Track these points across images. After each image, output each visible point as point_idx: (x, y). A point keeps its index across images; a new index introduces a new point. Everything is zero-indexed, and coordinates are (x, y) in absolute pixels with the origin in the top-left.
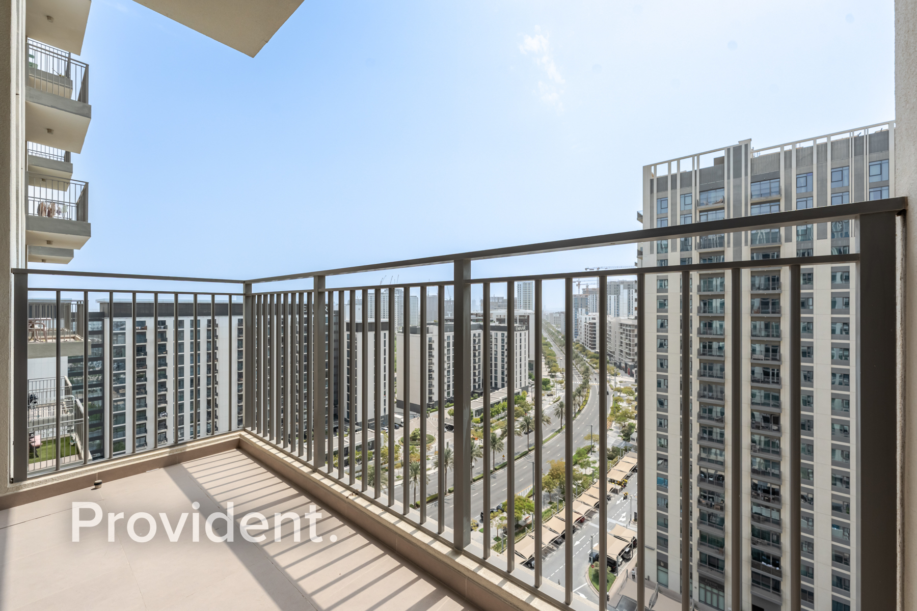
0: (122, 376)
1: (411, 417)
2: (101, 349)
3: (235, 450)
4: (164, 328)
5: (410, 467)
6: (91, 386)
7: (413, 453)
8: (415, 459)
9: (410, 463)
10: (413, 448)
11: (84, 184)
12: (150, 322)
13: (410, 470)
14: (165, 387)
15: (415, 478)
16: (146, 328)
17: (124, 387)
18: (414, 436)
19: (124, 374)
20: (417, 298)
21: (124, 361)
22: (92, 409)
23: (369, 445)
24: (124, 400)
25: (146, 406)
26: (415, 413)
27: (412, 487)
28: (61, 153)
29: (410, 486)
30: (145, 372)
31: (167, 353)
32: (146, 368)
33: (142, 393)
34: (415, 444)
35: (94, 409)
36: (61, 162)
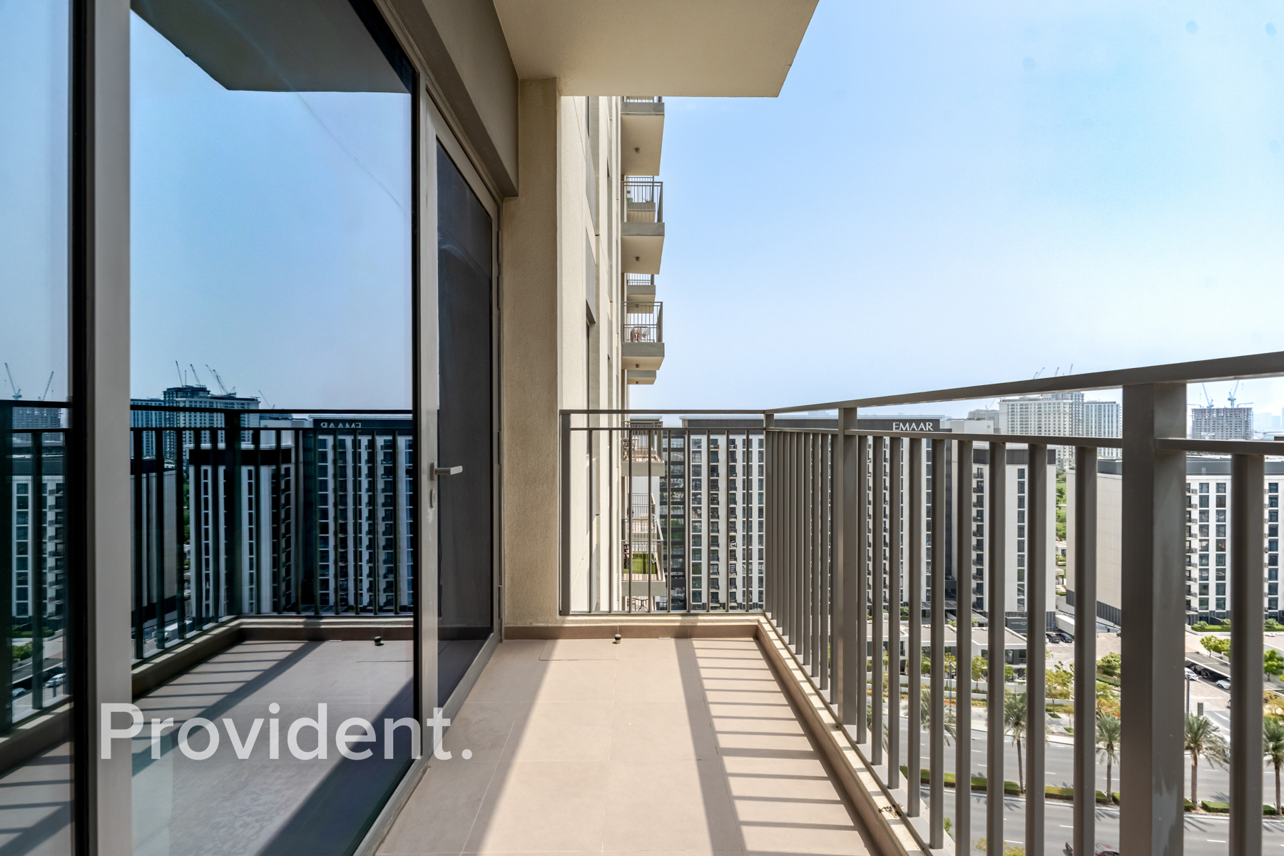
0: (699, 496)
1: (1101, 628)
2: (682, 466)
3: (751, 639)
4: (734, 448)
5: (1097, 722)
6: (673, 503)
7: (1106, 697)
8: (1110, 710)
9: (1097, 713)
10: (1105, 688)
11: (659, 304)
12: (722, 440)
13: (1097, 728)
14: (735, 514)
15: (1110, 747)
16: (718, 448)
17: (700, 508)
18: (1108, 667)
19: (700, 494)
20: (1117, 406)
21: (700, 480)
22: (675, 527)
23: (1007, 654)
24: (700, 522)
25: (718, 531)
26: (1112, 624)
27: (1102, 761)
28: (648, 277)
29: (1098, 757)
30: (717, 494)
31: (736, 476)
32: (718, 490)
33: (715, 518)
34: (1111, 682)
35: (678, 527)
36: (648, 286)
